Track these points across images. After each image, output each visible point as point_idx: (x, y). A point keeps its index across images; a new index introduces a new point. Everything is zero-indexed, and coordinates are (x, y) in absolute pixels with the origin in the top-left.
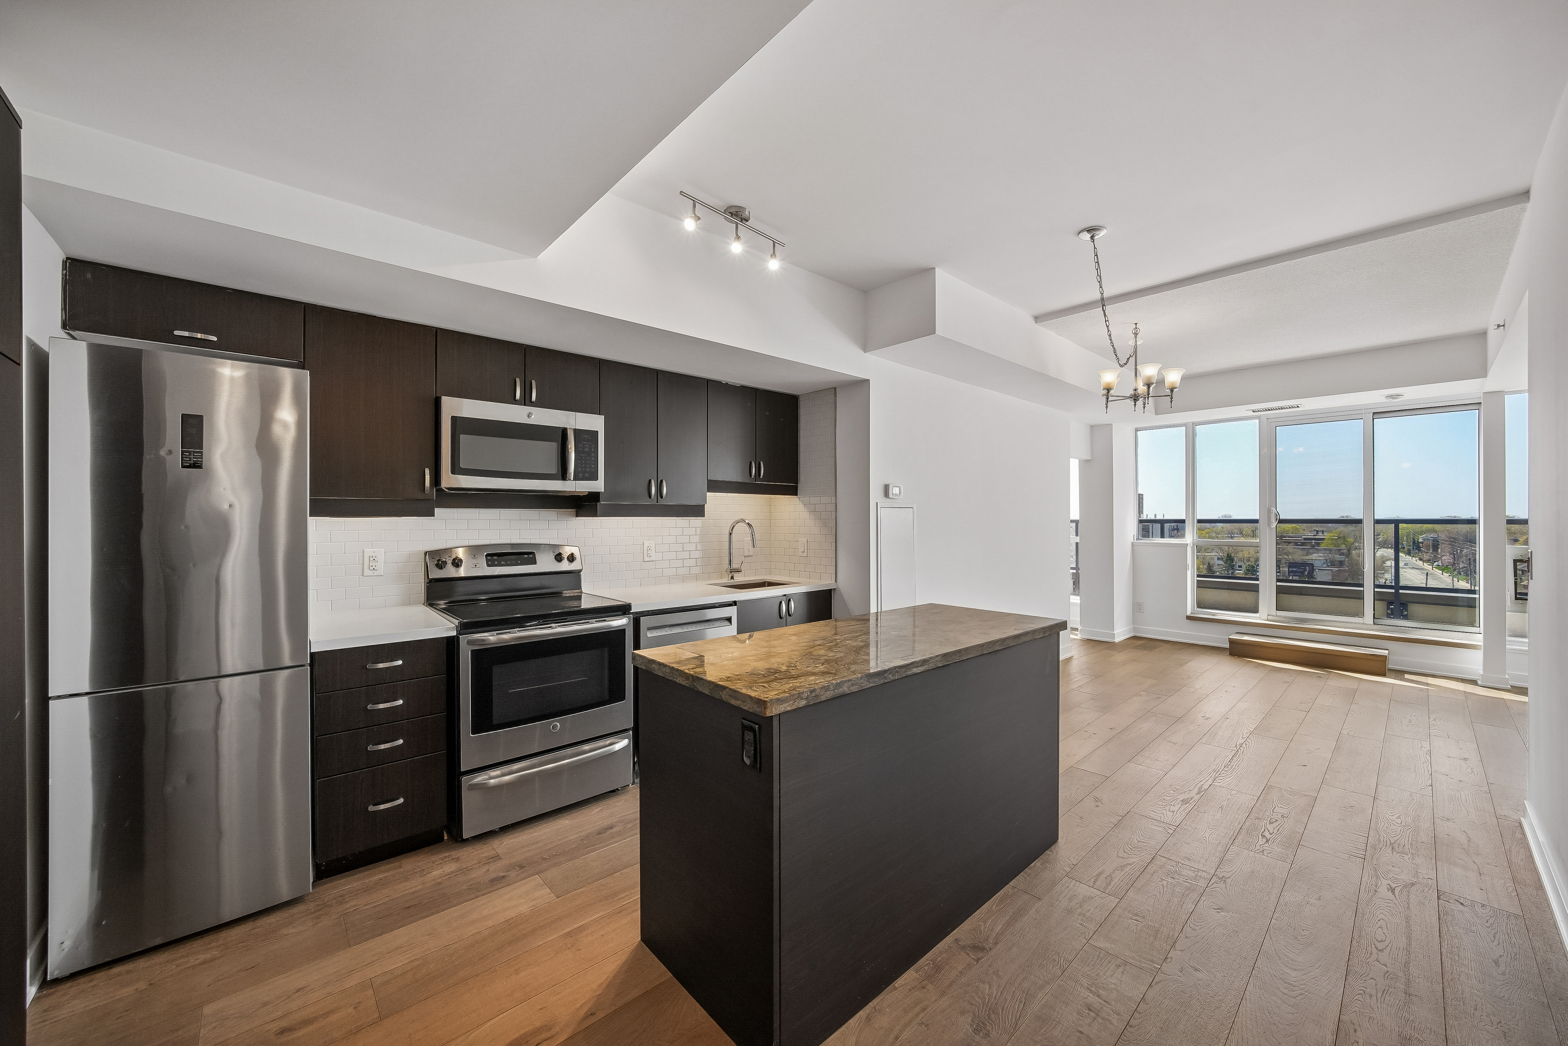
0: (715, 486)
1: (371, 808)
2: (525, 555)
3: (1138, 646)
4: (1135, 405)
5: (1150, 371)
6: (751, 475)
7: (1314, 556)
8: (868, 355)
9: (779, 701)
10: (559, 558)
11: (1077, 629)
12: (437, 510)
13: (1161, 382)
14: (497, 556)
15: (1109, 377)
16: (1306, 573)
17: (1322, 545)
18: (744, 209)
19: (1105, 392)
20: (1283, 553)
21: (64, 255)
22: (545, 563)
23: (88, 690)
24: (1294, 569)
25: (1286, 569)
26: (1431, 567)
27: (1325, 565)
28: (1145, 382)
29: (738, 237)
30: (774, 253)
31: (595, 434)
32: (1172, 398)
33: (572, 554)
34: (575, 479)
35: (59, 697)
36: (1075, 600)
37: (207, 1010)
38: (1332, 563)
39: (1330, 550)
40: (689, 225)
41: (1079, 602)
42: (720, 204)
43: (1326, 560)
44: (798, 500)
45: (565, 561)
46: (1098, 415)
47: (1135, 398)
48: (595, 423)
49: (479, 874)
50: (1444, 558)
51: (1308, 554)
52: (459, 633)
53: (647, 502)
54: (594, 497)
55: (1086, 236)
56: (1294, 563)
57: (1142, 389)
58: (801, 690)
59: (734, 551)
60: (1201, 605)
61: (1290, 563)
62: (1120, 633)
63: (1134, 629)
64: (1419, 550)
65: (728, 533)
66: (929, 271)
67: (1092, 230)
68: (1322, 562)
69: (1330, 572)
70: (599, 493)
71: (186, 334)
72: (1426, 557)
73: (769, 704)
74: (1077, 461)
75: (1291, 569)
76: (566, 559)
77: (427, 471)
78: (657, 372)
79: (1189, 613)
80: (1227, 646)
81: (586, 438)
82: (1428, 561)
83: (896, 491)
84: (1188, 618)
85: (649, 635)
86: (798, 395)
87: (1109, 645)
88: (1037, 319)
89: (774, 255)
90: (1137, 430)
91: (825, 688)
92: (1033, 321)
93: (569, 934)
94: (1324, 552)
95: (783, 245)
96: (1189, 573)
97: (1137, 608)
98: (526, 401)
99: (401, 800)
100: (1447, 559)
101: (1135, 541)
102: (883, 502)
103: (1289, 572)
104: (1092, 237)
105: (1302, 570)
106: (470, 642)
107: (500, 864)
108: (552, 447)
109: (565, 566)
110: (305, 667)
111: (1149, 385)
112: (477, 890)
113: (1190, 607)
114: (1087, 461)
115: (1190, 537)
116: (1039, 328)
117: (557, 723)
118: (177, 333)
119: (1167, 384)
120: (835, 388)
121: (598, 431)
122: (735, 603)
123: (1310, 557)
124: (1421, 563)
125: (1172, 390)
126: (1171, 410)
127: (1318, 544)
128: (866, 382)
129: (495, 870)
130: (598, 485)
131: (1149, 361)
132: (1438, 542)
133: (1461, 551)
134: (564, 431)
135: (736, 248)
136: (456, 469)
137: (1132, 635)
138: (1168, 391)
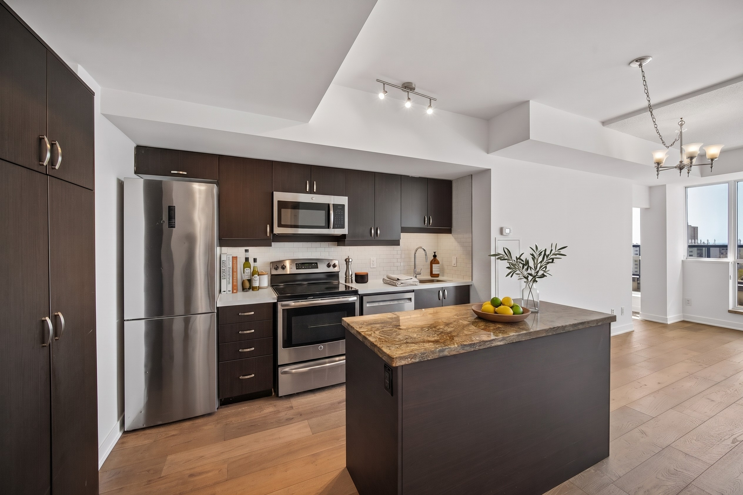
0: (405, 230)
1: (241, 377)
2: (313, 264)
3: (685, 328)
4: (680, 172)
5: (693, 148)
6: (425, 223)
8: (489, 155)
9: (401, 358)
10: (329, 266)
11: (638, 313)
12: (273, 243)
13: (703, 156)
14: (300, 264)
15: (660, 155)
18: (411, 83)
19: (656, 165)
21: (135, 145)
22: (322, 268)
23: (143, 317)
28: (689, 156)
29: (409, 99)
30: (430, 105)
31: (343, 206)
32: (712, 165)
33: (335, 264)
34: (333, 228)
35: (128, 320)
36: (638, 295)
37: (170, 458)
40: (382, 96)
41: (640, 296)
42: (399, 83)
44: (451, 235)
45: (332, 267)
46: (653, 180)
47: (681, 168)
48: (343, 200)
49: (283, 415)
52: (278, 301)
53: (370, 238)
54: (344, 236)
55: (636, 65)
57: (686, 161)
58: (416, 352)
59: (417, 263)
62: (672, 318)
63: (683, 316)
65: (414, 253)
66: (525, 104)
67: (640, 60)
70: (345, 235)
71: (176, 172)
73: (394, 360)
74: (639, 209)
76: (332, 266)
77: (268, 226)
78: (374, 173)
79: (731, 308)
81: (339, 208)
83: (507, 231)
84: (730, 312)
85: (368, 305)
86: (452, 180)
87: (664, 326)
88: (604, 123)
89: (430, 106)
90: (686, 187)
91: (433, 352)
92: (601, 125)
93: (313, 455)
95: (435, 100)
96: (731, 282)
97: (686, 302)
98: (311, 192)
99: (253, 375)
101: (685, 259)
102: (499, 237)
104: (640, 65)
106: (282, 306)
107: (292, 412)
108: (323, 213)
109: (331, 269)
110: (214, 313)
111: (691, 158)
112: (280, 423)
113: (732, 304)
114: (646, 209)
115: (731, 258)
116: (607, 130)
117: (321, 346)
118: (172, 172)
119: (708, 157)
120: (472, 175)
121: (344, 205)
122: (413, 291)
125: (712, 160)
126: (712, 173)
128: (490, 169)
129: (290, 414)
130: (345, 231)
131: (692, 141)
134: (329, 205)
135: (408, 105)
136: (280, 225)
137: (682, 319)
138: (710, 160)
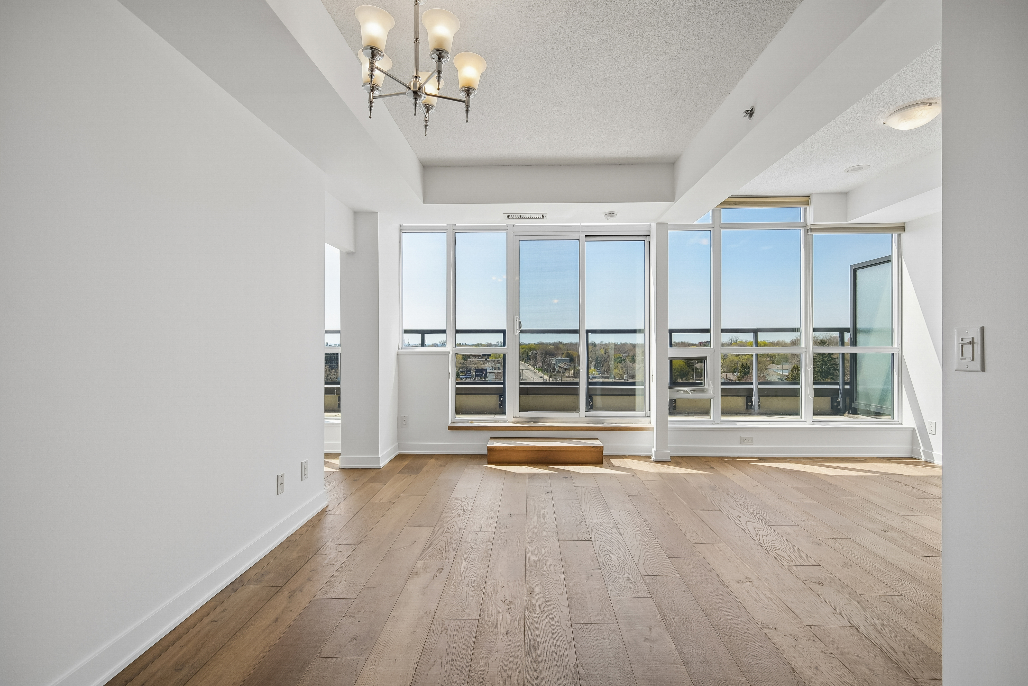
3: (403, 467)
7: (487, 365)
16: (484, 375)
17: (490, 358)
20: (472, 364)
24: (478, 373)
25: (474, 373)
26: (534, 369)
27: (492, 370)
32: (468, 107)
38: (495, 368)
39: (494, 361)
43: (492, 367)
50: (539, 364)
51: (484, 363)
56: (477, 369)
60: (459, 411)
61: (476, 369)
62: (385, 455)
63: (399, 446)
64: (530, 360)
68: (491, 368)
69: (494, 373)
72: (532, 363)
75: (476, 373)
79: (450, 423)
80: (486, 452)
82: (532, 366)
84: (451, 428)
87: (374, 472)
90: (402, 230)
94: (491, 362)
96: (450, 380)
97: (401, 422)
100: (540, 364)
101: (400, 350)
103: (476, 375)
105: (482, 373)
113: (451, 417)
114: (350, 254)
123: (485, 365)
124: (530, 366)
125: (468, 91)
127: (488, 358)
132: (537, 355)
133: (545, 360)
137: (396, 453)
